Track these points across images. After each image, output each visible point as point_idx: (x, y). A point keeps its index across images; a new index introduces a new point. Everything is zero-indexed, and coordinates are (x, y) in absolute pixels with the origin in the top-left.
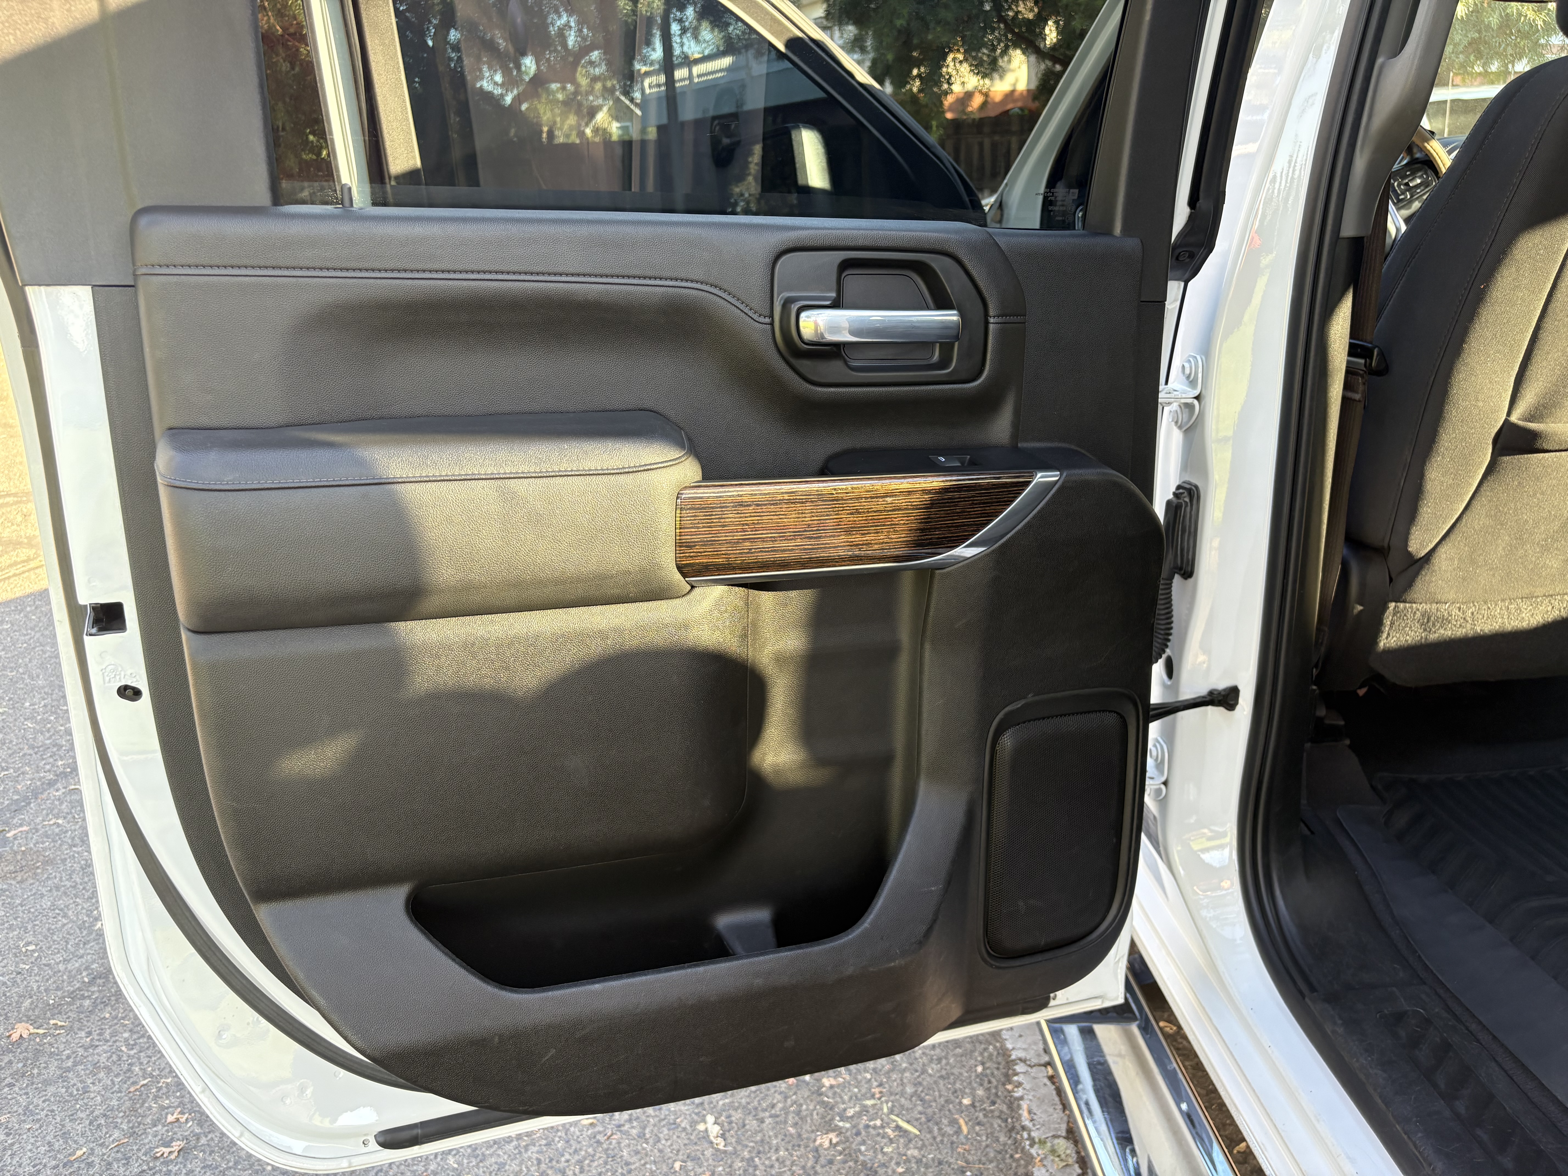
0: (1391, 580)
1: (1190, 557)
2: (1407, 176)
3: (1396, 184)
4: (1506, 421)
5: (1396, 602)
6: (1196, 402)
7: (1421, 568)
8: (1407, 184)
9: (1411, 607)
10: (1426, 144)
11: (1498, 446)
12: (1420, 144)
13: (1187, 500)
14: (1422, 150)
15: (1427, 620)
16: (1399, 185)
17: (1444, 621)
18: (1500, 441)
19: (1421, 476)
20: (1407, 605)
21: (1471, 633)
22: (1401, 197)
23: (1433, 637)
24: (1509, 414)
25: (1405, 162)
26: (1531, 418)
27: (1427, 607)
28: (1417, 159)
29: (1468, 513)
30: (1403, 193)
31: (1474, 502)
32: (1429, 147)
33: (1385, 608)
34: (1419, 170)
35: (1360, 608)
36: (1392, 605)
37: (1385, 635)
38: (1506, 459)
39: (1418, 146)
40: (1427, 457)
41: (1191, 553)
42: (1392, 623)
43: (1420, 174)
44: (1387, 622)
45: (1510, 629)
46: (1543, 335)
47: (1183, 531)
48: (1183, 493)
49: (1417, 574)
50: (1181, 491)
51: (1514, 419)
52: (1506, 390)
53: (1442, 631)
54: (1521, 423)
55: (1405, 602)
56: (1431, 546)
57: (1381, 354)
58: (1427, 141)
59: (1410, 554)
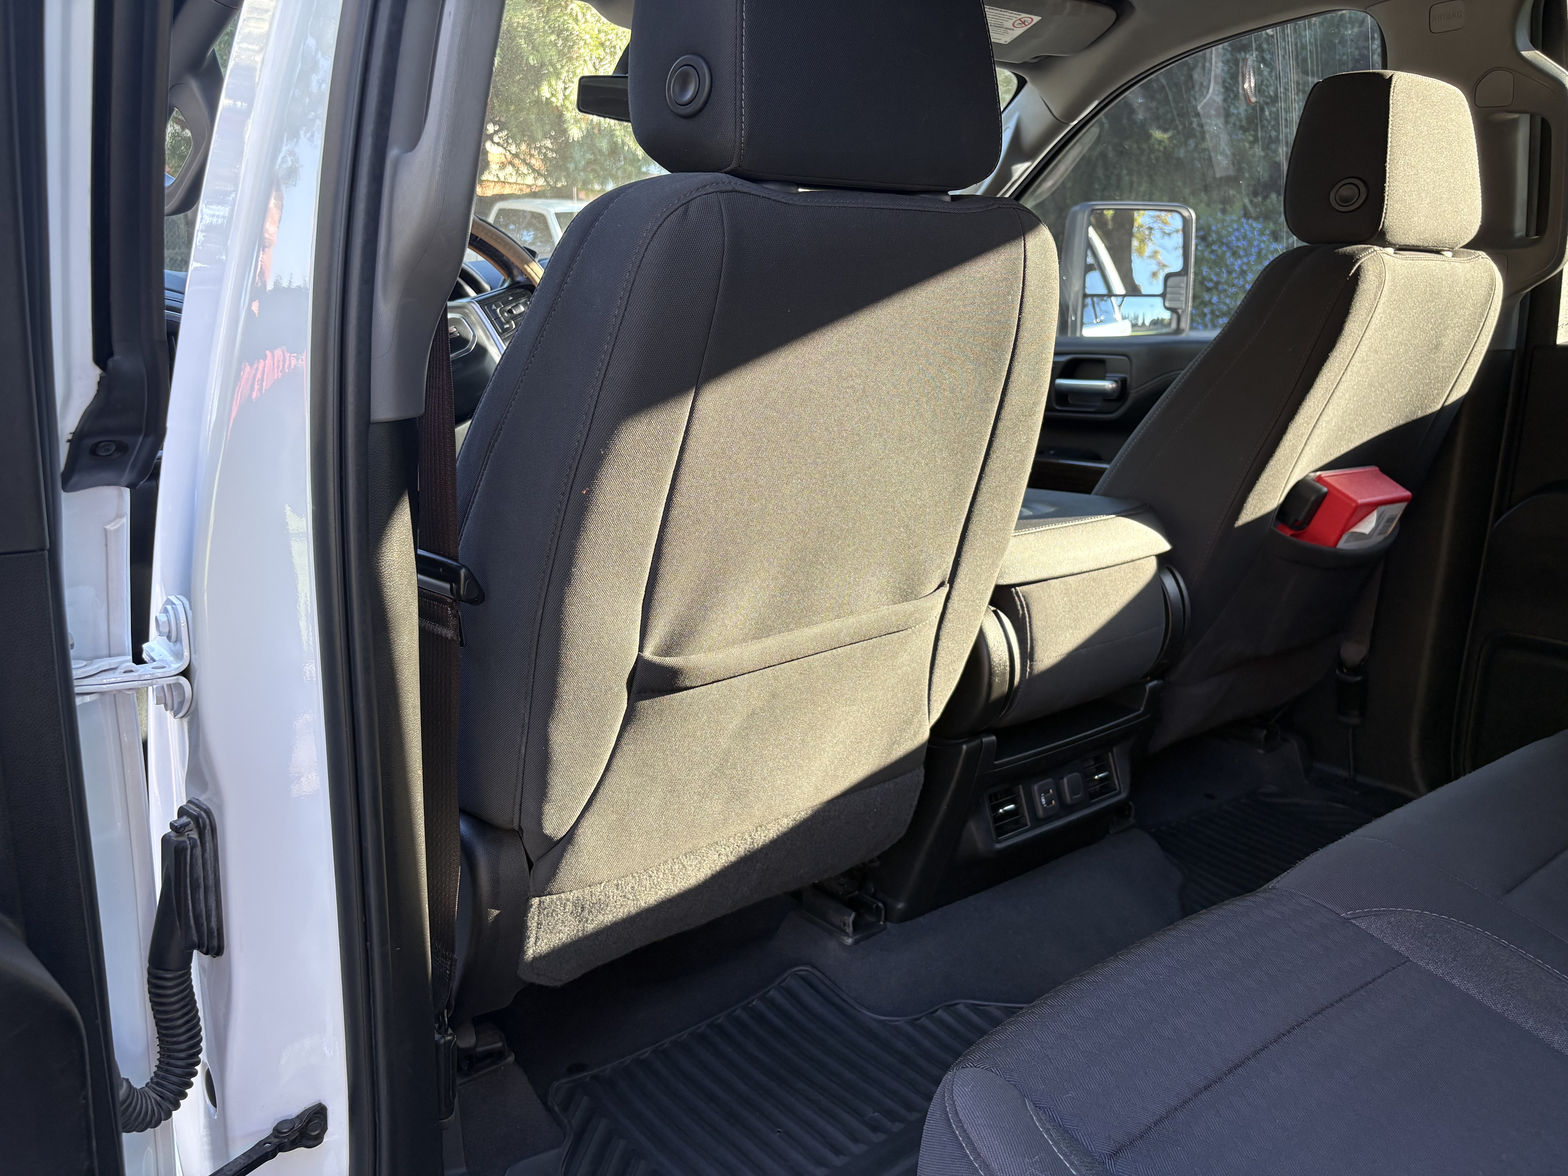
0: (531, 865)
1: (214, 924)
2: (510, 302)
3: (498, 310)
4: (639, 658)
5: (539, 896)
6: (183, 680)
7: (564, 850)
8: (510, 311)
9: (560, 899)
10: (526, 267)
11: (634, 689)
12: (520, 266)
13: (195, 835)
14: (523, 272)
15: (580, 909)
16: (502, 312)
17: (600, 906)
18: (635, 684)
19: (545, 741)
20: (554, 897)
21: (633, 911)
22: (507, 326)
23: (590, 927)
24: (641, 648)
25: (506, 285)
26: (667, 650)
27: (577, 893)
28: (518, 282)
29: (610, 775)
30: (508, 322)
31: (615, 761)
32: (529, 270)
33: (525, 908)
34: (522, 295)
35: (496, 912)
36: (535, 901)
37: (532, 940)
38: (646, 703)
39: (518, 268)
40: (549, 716)
41: (214, 919)
42: (539, 924)
43: (523, 300)
44: (532, 924)
45: (677, 891)
46: (667, 549)
47: (195, 888)
48: (188, 824)
49: (561, 857)
50: (185, 819)
51: (648, 654)
52: (634, 622)
53: (601, 917)
54: (657, 659)
55: (550, 894)
56: (572, 822)
57: (470, 575)
58: (527, 263)
59: (548, 838)
